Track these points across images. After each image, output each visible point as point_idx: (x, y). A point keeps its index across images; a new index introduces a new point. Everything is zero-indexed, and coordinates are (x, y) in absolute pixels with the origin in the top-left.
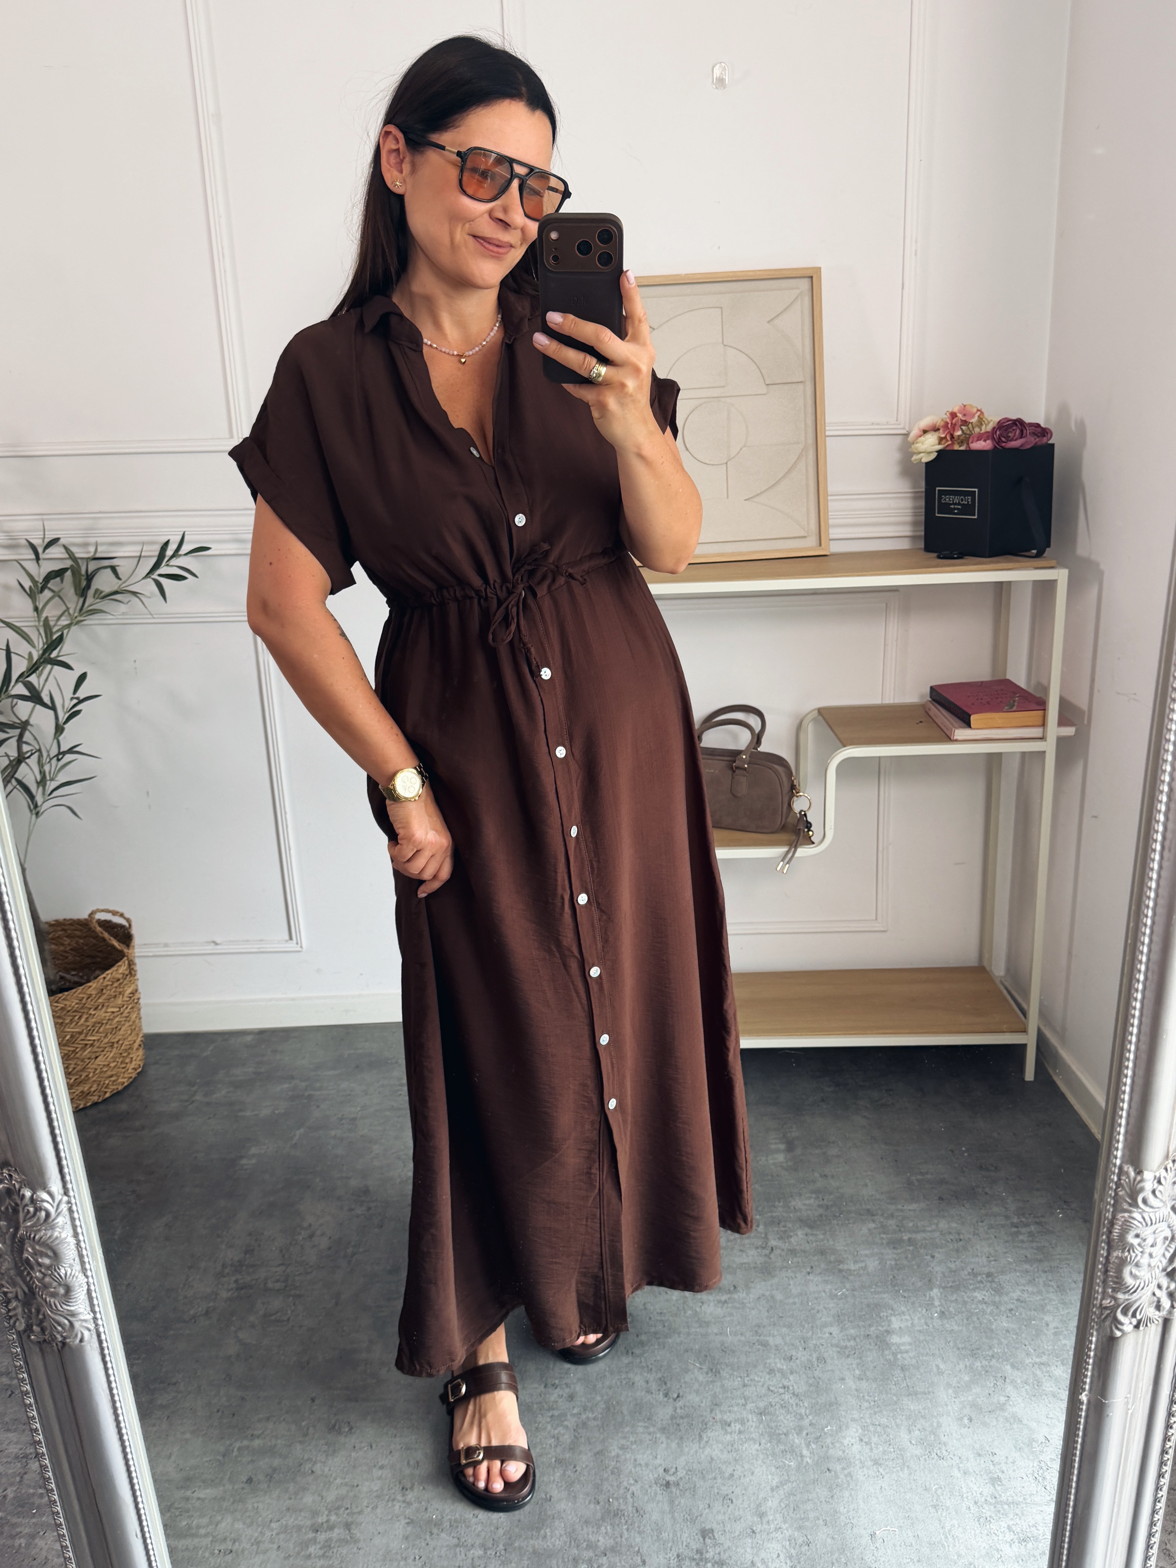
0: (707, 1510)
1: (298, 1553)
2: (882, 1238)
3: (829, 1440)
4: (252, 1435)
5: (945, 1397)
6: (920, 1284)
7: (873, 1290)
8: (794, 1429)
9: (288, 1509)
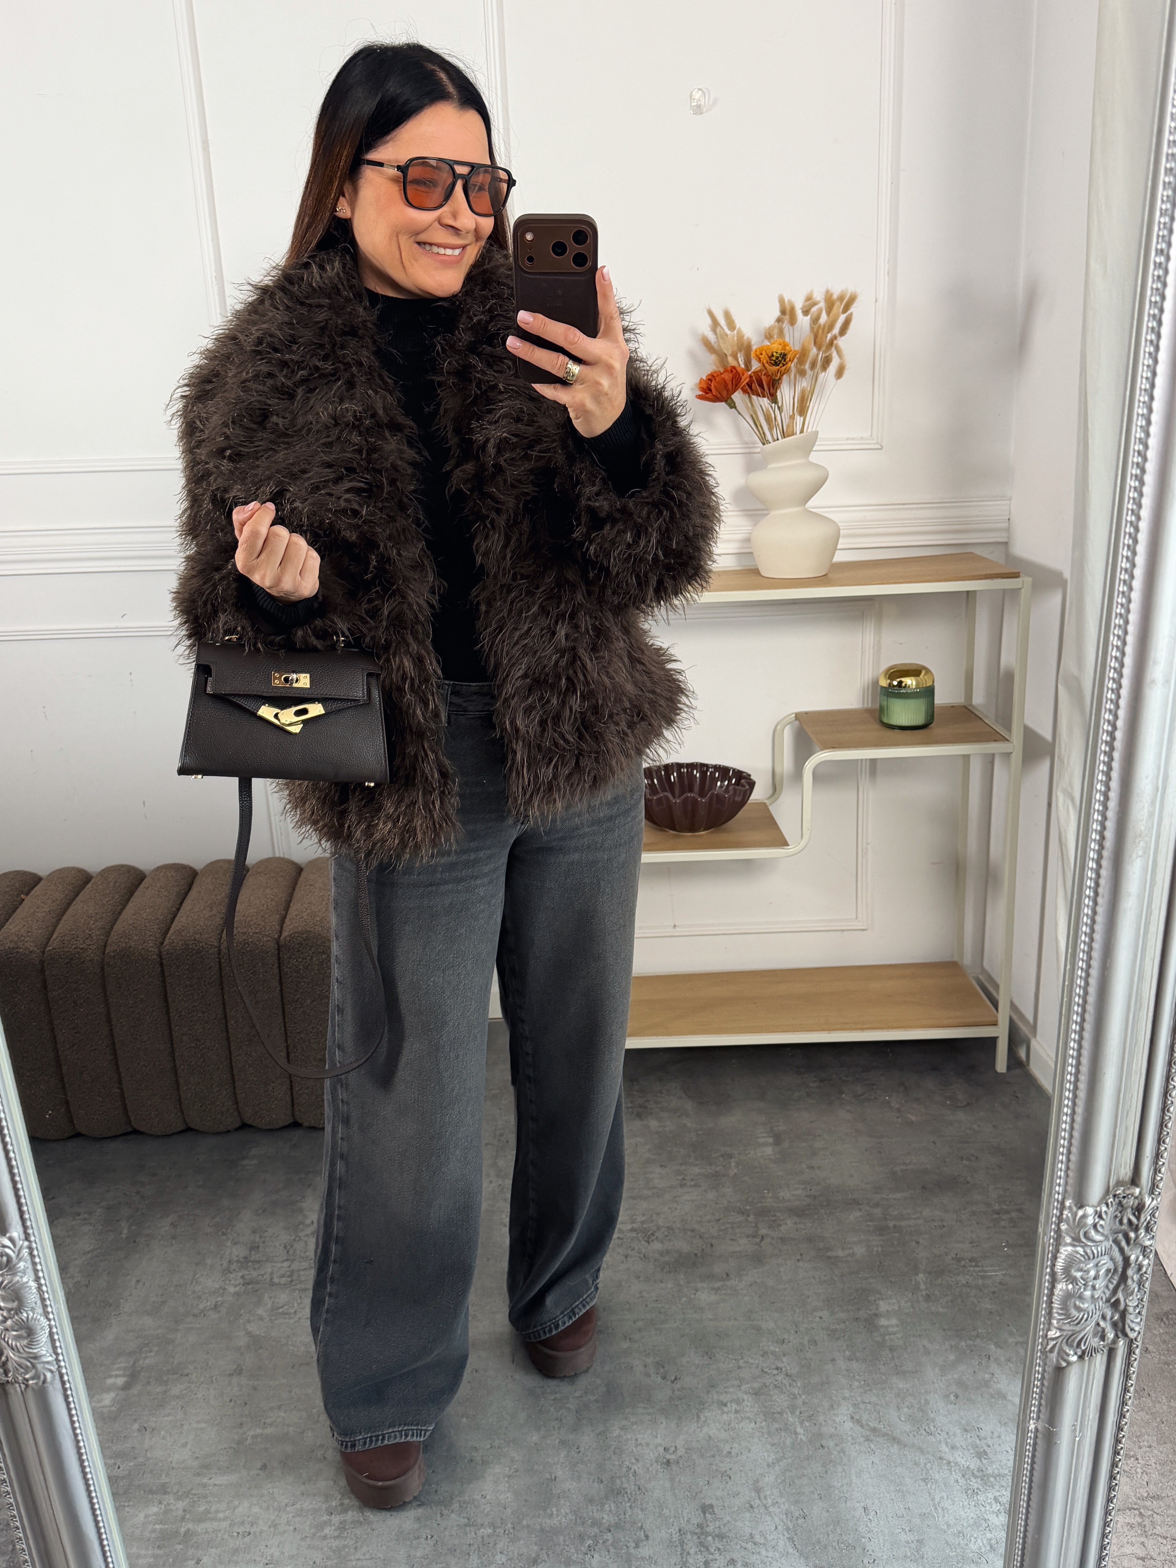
0: (706, 1487)
1: (314, 1534)
2: (869, 1226)
3: (821, 1418)
4: (265, 1423)
5: (932, 1375)
6: (906, 1269)
7: (860, 1276)
8: (788, 1408)
9: (303, 1494)
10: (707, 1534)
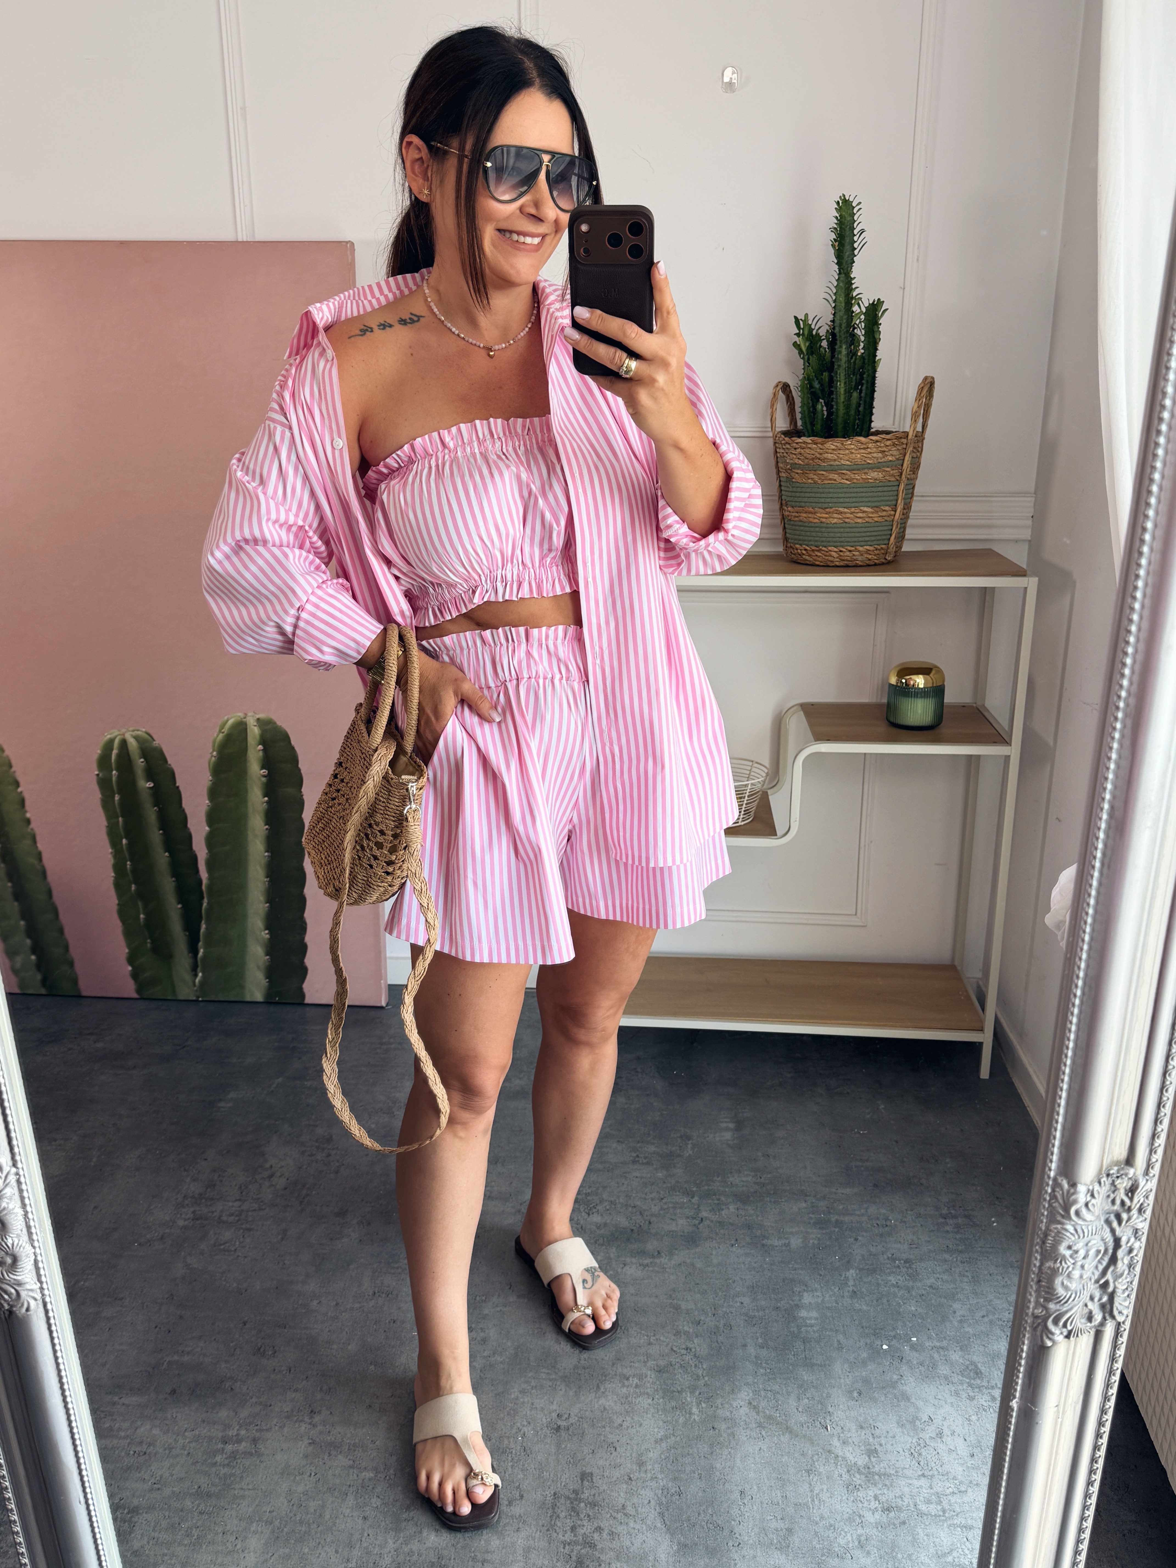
0: (590, 1456)
2: (811, 1218)
3: (719, 1401)
4: (183, 1351)
5: (840, 1371)
6: (838, 1264)
7: (791, 1266)
8: (689, 1388)
9: (203, 1421)
10: (580, 1501)
